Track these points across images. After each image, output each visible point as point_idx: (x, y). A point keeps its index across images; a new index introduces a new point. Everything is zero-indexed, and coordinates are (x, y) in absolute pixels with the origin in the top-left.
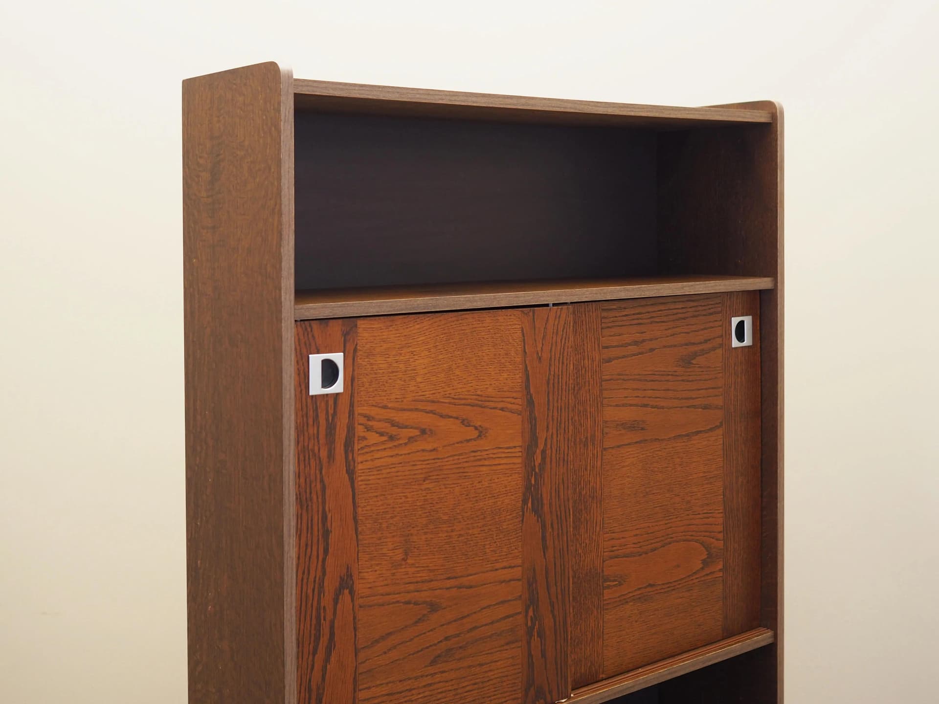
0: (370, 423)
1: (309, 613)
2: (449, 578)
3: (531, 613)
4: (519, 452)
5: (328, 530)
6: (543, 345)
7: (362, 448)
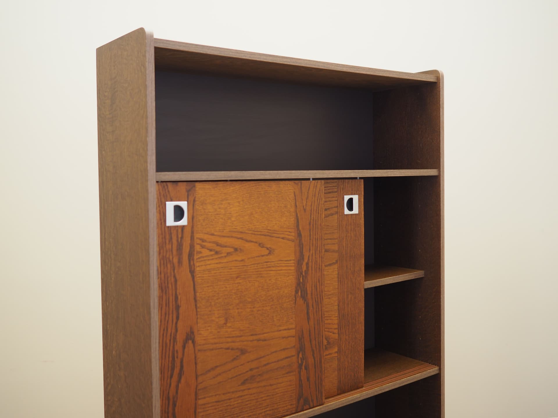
0: (204, 244)
1: (167, 354)
2: (252, 335)
3: (301, 356)
4: (293, 263)
5: (178, 306)
6: (306, 202)
7: (199, 258)
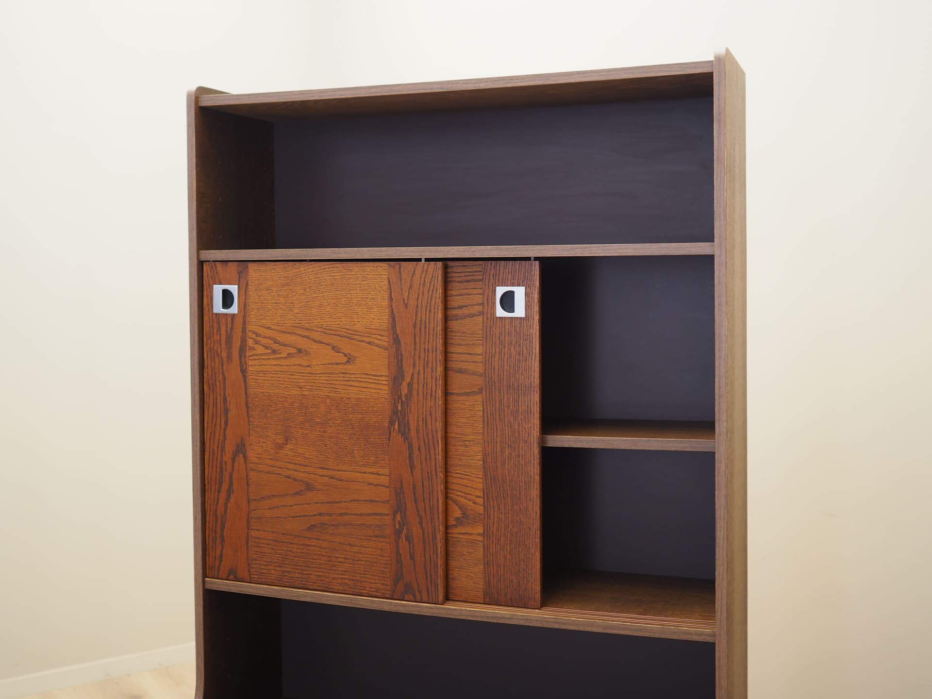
0: (258, 338)
1: (215, 463)
2: (322, 468)
3: (398, 518)
4: (386, 381)
5: (227, 410)
6: (409, 293)
7: (252, 356)
